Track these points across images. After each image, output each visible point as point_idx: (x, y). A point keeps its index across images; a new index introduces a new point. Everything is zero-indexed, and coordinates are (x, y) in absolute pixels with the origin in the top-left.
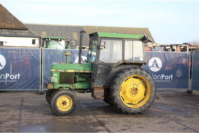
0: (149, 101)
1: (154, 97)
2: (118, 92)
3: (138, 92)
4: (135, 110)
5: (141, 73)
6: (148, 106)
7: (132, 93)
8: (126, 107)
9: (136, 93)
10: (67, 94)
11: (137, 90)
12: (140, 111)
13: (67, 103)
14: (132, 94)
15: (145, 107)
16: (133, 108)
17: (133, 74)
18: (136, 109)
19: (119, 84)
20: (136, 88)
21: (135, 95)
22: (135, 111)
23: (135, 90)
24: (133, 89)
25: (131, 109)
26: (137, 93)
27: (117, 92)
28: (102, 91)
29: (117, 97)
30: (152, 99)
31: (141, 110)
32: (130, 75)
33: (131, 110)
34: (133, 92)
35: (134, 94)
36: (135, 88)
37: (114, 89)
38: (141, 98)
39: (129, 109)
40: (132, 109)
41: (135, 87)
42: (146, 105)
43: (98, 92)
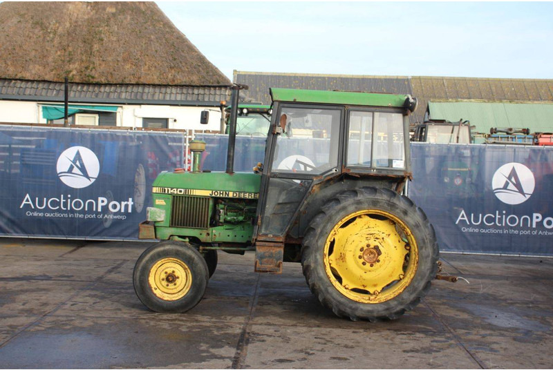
0: (414, 286)
1: (427, 275)
2: (318, 257)
3: (381, 258)
4: (369, 308)
5: (388, 205)
6: (408, 302)
7: (362, 260)
8: (342, 300)
9: (374, 262)
10: (177, 255)
11: (379, 253)
12: (384, 313)
13: (178, 278)
14: (364, 264)
15: (401, 304)
16: (362, 303)
17: (366, 205)
18: (373, 306)
19: (321, 232)
20: (376, 248)
21: (372, 266)
22: (369, 311)
23: (372, 253)
24: (365, 248)
25: (358, 305)
26: (378, 261)
27: (316, 256)
28: (278, 249)
29: (315, 269)
30: (422, 280)
31: (387, 309)
32: (356, 208)
33: (356, 309)
34: (365, 257)
35: (368, 265)
36: (372, 246)
37: (307, 247)
38: (391, 276)
39: (351, 305)
40: (362, 306)
41: (373, 243)
42: (405, 297)
43: (267, 254)
